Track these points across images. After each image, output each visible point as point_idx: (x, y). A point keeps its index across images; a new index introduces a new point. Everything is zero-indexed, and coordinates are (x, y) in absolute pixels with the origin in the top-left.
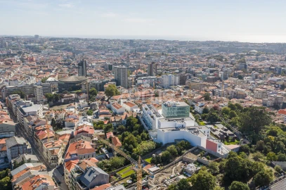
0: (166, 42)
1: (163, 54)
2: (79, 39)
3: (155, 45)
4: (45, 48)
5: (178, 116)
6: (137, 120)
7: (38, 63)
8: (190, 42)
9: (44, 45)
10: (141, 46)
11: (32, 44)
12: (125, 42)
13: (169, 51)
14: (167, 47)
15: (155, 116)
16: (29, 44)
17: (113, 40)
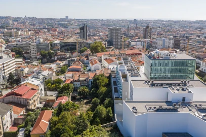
0: (163, 21)
1: (159, 27)
2: (97, 20)
3: (154, 23)
4: (71, 25)
5: (174, 78)
6: (106, 80)
7: (59, 33)
8: (182, 21)
9: (71, 23)
10: (142, 23)
11: (63, 22)
12: (130, 21)
13: (165, 26)
14: (164, 24)
15: (128, 74)
16: (61, 22)
17: (122, 20)
